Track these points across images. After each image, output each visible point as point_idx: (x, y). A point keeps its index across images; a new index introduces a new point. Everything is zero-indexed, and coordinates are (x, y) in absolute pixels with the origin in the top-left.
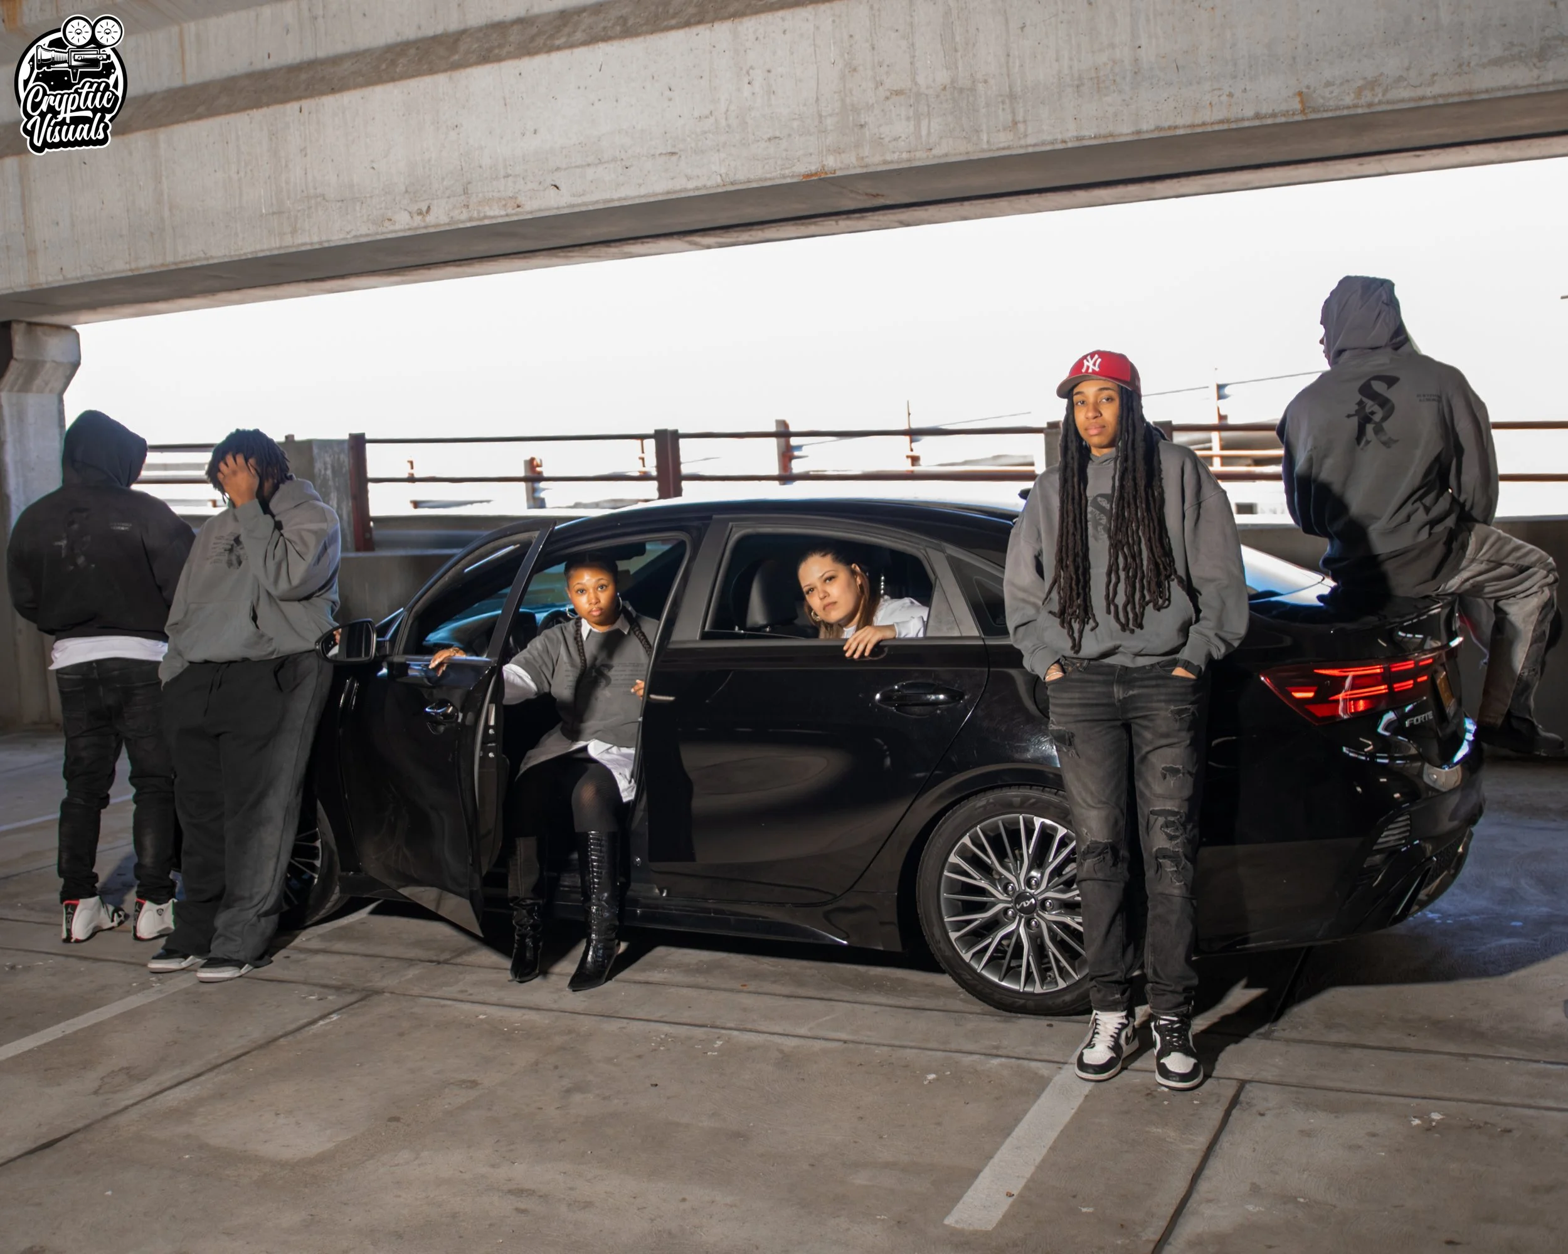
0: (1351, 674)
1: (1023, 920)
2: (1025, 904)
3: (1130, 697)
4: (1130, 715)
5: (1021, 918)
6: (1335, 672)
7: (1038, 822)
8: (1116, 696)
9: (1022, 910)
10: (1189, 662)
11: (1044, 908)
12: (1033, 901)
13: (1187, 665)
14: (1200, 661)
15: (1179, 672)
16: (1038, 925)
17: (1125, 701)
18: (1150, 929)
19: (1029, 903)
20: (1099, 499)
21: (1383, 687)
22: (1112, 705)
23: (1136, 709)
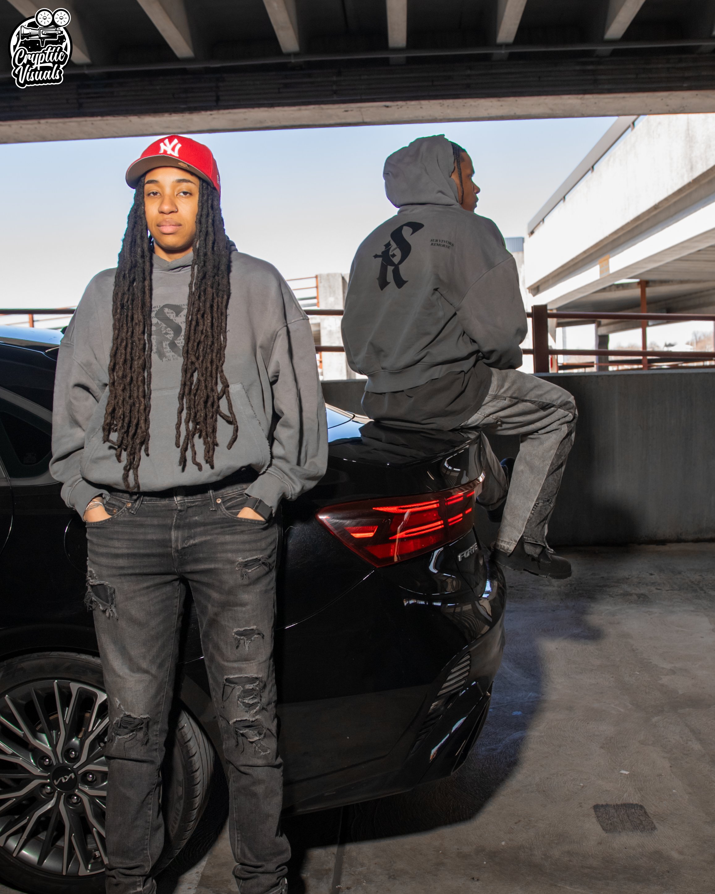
0: (408, 511)
1: (63, 797)
2: (64, 780)
3: (190, 546)
4: (189, 568)
5: (60, 794)
6: (393, 509)
7: (75, 687)
8: (173, 546)
9: (61, 785)
10: (261, 501)
11: (85, 782)
12: (72, 775)
13: (257, 505)
14: (272, 501)
15: (247, 513)
16: (80, 800)
17: (183, 552)
18: (233, 805)
19: (68, 777)
20: (166, 310)
21: (439, 523)
22: (169, 555)
23: (197, 561)
